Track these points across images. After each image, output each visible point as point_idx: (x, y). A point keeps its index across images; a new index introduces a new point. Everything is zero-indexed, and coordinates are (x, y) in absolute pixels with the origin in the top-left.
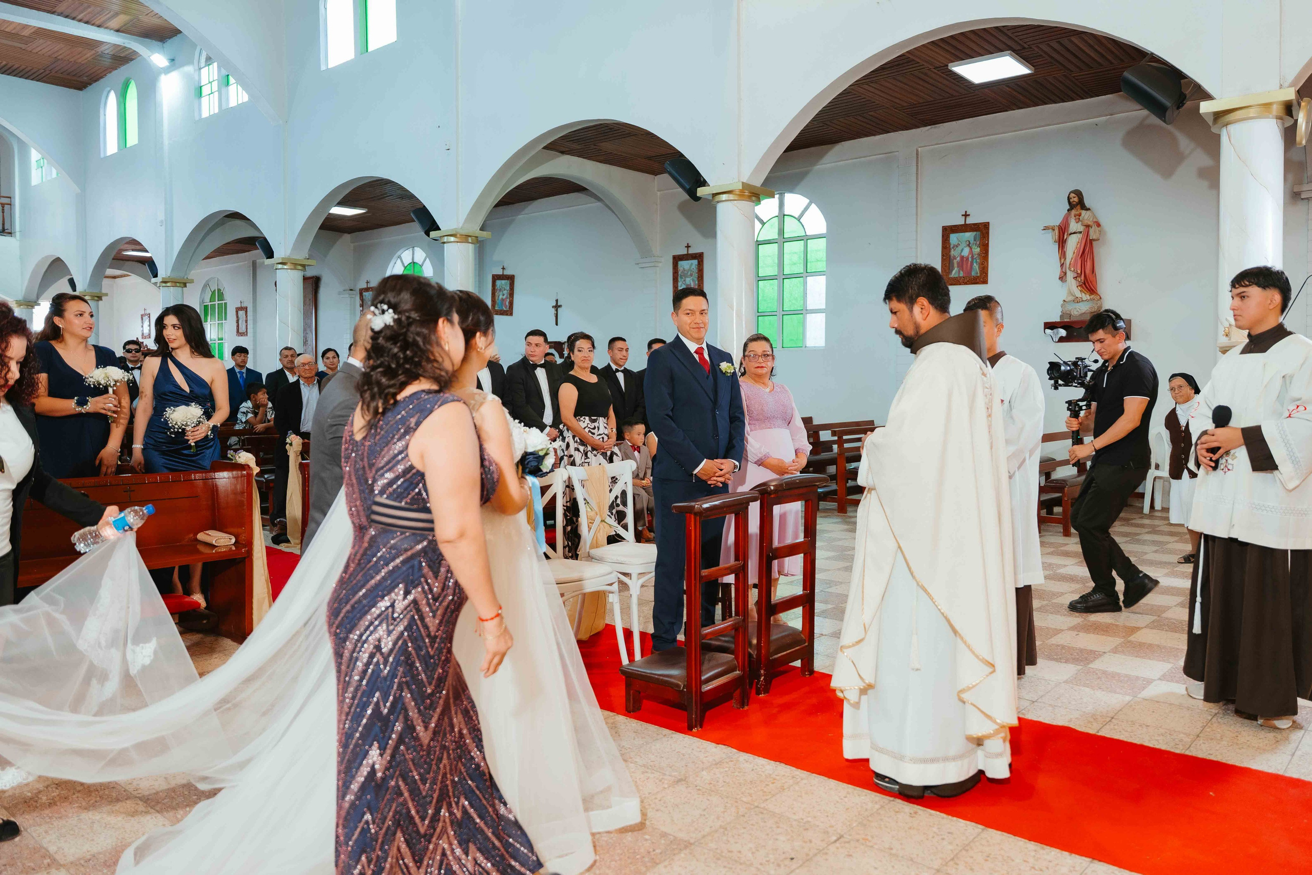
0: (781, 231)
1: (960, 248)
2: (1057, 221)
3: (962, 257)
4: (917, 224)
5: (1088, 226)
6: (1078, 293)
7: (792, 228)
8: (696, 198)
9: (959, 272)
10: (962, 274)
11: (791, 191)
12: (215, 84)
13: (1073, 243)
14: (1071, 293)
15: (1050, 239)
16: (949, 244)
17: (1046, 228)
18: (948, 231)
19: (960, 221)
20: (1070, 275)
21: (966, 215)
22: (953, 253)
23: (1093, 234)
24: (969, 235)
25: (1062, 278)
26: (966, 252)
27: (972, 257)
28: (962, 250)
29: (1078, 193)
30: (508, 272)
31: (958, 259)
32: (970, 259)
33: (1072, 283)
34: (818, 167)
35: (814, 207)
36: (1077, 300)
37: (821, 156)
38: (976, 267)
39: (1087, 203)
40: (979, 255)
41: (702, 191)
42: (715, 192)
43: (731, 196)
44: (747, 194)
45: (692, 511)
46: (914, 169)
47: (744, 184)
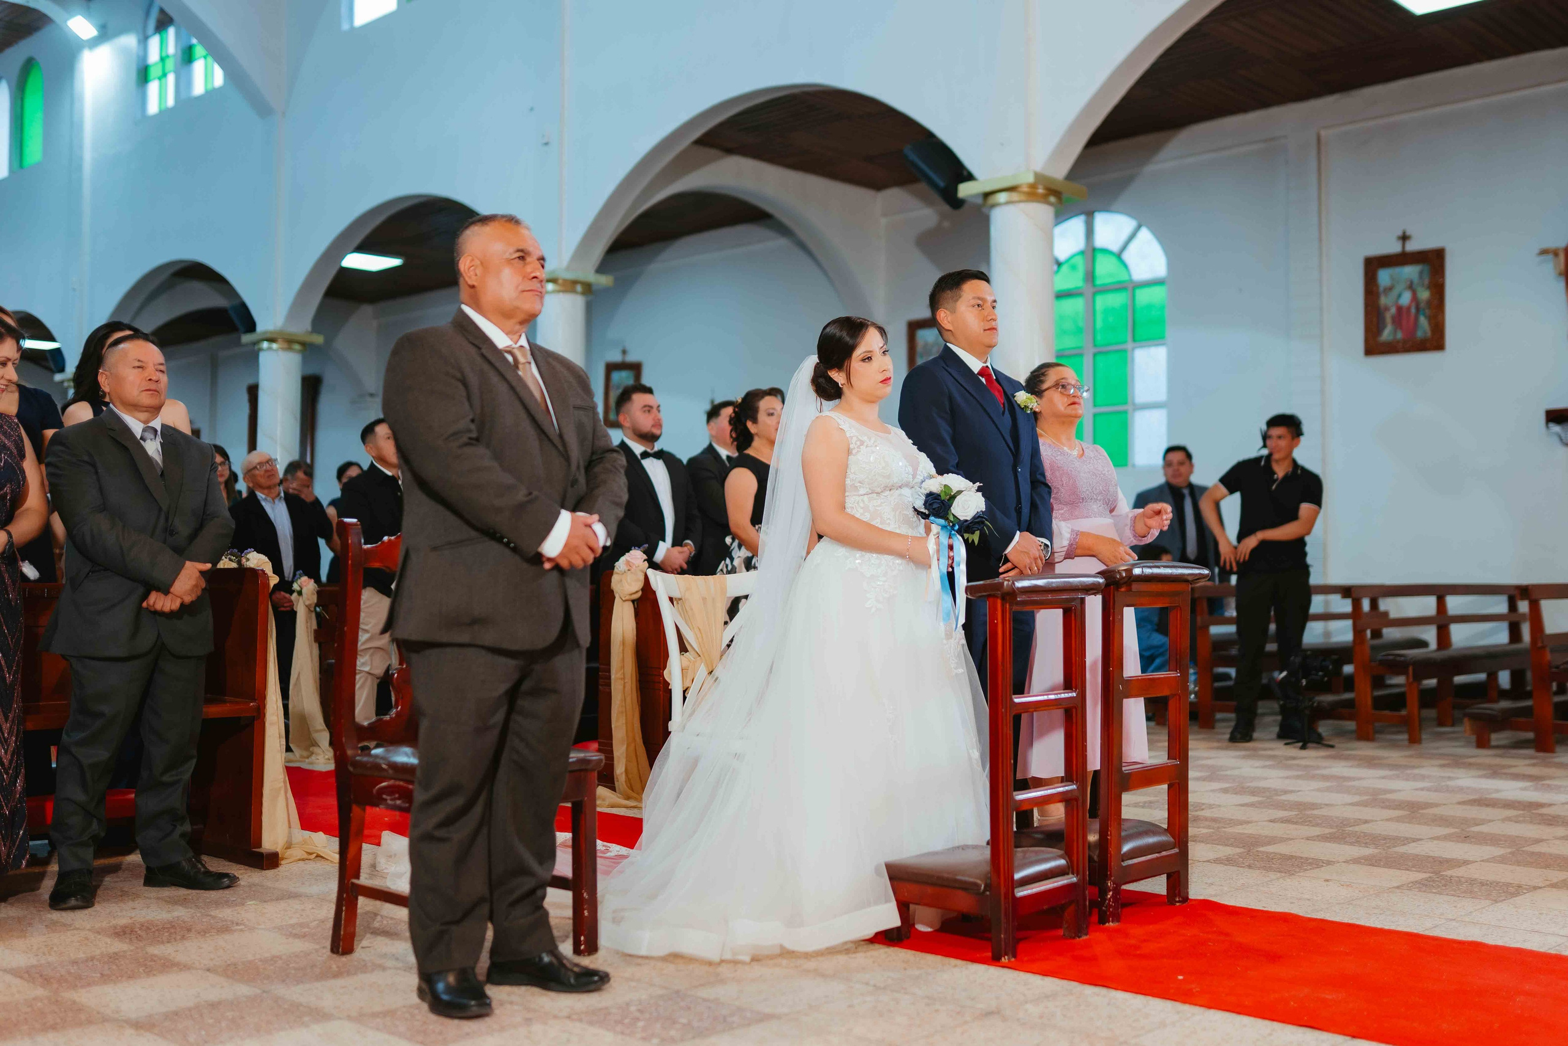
0: (1090, 276)
1: (1395, 292)
2: (1559, 241)
3: (1400, 309)
7: (1105, 269)
8: (956, 203)
9: (1395, 332)
10: (1400, 335)
11: (1106, 209)
12: (170, 64)
16: (1377, 285)
17: (1544, 252)
18: (1373, 265)
19: (1395, 248)
21: (1404, 238)
22: (1384, 301)
24: (1410, 272)
26: (1406, 299)
27: (1418, 309)
28: (1399, 296)
30: (631, 358)
31: (1393, 310)
32: (1413, 310)
34: (1151, 168)
35: (1145, 234)
37: (1157, 148)
38: (1423, 321)
40: (1429, 303)
41: (965, 190)
42: (988, 189)
43: (1014, 196)
44: (1041, 191)
45: (999, 592)
46: (1313, 164)
47: (1037, 176)
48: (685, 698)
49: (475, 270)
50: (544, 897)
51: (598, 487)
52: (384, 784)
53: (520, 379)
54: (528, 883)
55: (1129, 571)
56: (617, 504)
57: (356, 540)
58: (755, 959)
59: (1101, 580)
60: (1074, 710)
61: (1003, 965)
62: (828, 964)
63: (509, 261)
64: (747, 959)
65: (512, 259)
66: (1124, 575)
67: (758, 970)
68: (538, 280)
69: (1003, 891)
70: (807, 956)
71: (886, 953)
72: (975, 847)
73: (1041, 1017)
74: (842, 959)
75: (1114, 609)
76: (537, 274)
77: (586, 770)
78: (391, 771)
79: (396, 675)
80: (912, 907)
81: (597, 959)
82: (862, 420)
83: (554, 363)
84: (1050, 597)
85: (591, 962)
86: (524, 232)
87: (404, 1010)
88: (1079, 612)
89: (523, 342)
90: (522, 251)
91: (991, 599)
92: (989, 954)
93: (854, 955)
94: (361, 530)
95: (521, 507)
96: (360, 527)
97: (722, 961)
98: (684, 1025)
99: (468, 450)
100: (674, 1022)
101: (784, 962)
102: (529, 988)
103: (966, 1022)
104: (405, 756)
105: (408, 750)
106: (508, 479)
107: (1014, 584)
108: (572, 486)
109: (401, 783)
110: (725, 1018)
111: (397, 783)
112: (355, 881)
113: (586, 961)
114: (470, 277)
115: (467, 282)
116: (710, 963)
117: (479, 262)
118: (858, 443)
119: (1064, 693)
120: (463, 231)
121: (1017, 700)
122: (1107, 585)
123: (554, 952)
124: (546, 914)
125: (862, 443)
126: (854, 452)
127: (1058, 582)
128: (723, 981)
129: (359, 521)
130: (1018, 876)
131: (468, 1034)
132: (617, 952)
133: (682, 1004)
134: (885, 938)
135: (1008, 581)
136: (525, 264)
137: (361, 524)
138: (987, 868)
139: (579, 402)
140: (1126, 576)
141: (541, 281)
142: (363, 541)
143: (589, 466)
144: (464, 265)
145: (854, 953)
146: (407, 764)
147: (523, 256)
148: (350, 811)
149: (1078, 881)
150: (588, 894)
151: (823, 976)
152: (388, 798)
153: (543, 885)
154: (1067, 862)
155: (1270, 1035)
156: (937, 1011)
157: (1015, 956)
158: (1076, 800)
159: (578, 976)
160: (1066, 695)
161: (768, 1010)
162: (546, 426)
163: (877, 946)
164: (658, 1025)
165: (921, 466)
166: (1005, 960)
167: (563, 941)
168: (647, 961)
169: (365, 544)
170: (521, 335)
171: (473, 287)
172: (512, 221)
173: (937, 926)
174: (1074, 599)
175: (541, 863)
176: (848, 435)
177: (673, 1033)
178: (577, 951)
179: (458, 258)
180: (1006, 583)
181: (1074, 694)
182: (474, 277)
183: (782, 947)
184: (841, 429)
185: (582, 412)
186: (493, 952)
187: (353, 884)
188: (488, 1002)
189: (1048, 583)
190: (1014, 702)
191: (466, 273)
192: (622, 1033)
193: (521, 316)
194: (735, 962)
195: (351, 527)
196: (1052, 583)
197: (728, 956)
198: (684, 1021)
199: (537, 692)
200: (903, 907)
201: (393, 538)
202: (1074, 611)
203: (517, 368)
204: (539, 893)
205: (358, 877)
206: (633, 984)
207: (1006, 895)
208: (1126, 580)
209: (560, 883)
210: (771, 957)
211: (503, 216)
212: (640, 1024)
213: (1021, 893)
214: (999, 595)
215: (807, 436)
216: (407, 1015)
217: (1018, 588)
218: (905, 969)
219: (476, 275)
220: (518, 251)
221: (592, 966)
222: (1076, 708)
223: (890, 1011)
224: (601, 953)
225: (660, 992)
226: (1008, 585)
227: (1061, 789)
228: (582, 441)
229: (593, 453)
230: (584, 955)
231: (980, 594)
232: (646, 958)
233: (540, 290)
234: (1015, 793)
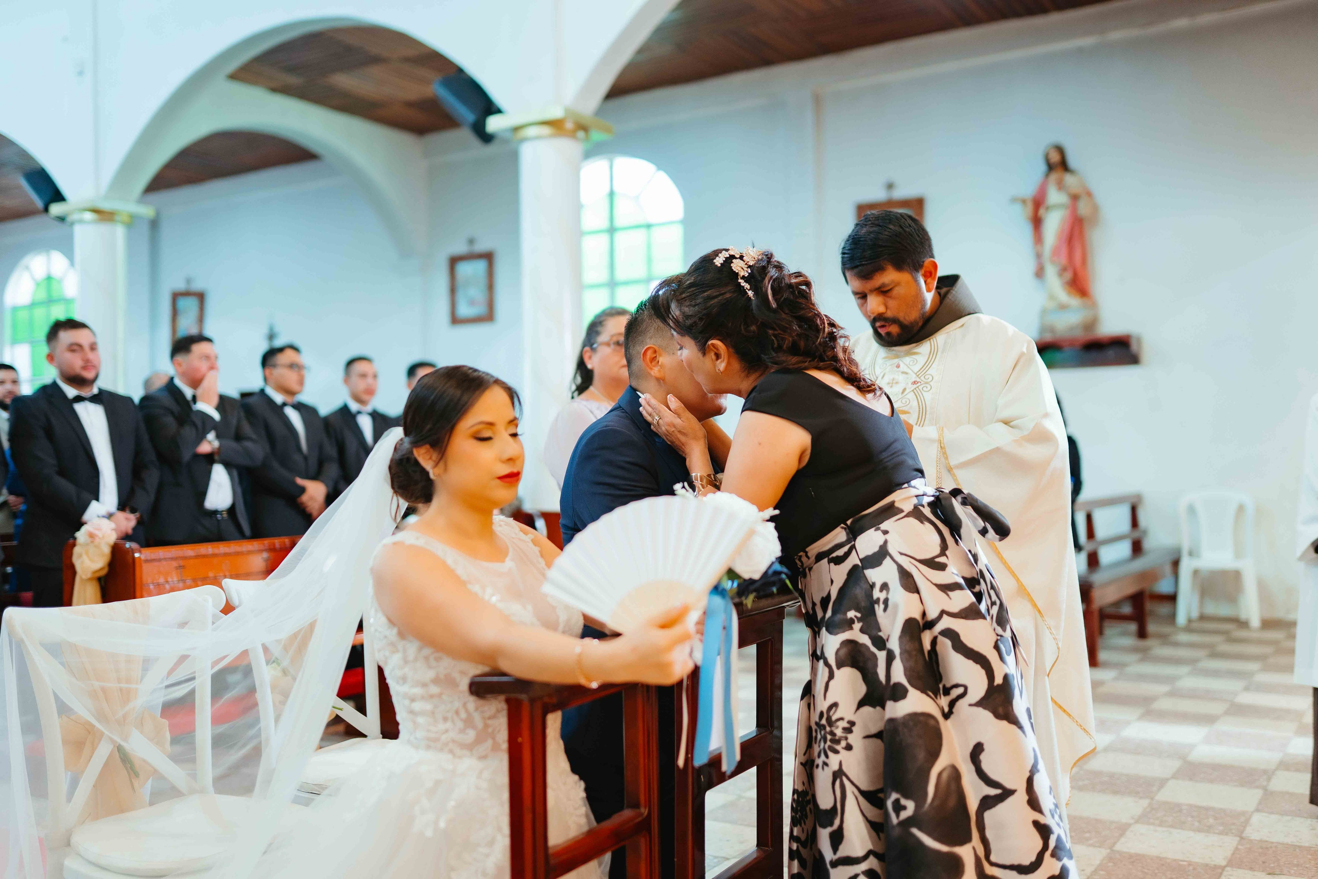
2: (1028, 189)
5: (1075, 198)
6: (1063, 295)
8: (485, 137)
11: (625, 152)
13: (1054, 223)
14: (1052, 297)
15: (1020, 217)
17: (1014, 201)
19: (882, 195)
20: (1051, 272)
21: (890, 186)
23: (1083, 208)
25: (1040, 273)
29: (1060, 150)
33: (1055, 282)
35: (663, 178)
36: (1063, 307)
39: (1072, 161)
41: (493, 124)
42: (517, 123)
43: (546, 130)
44: (570, 126)
47: (567, 111)
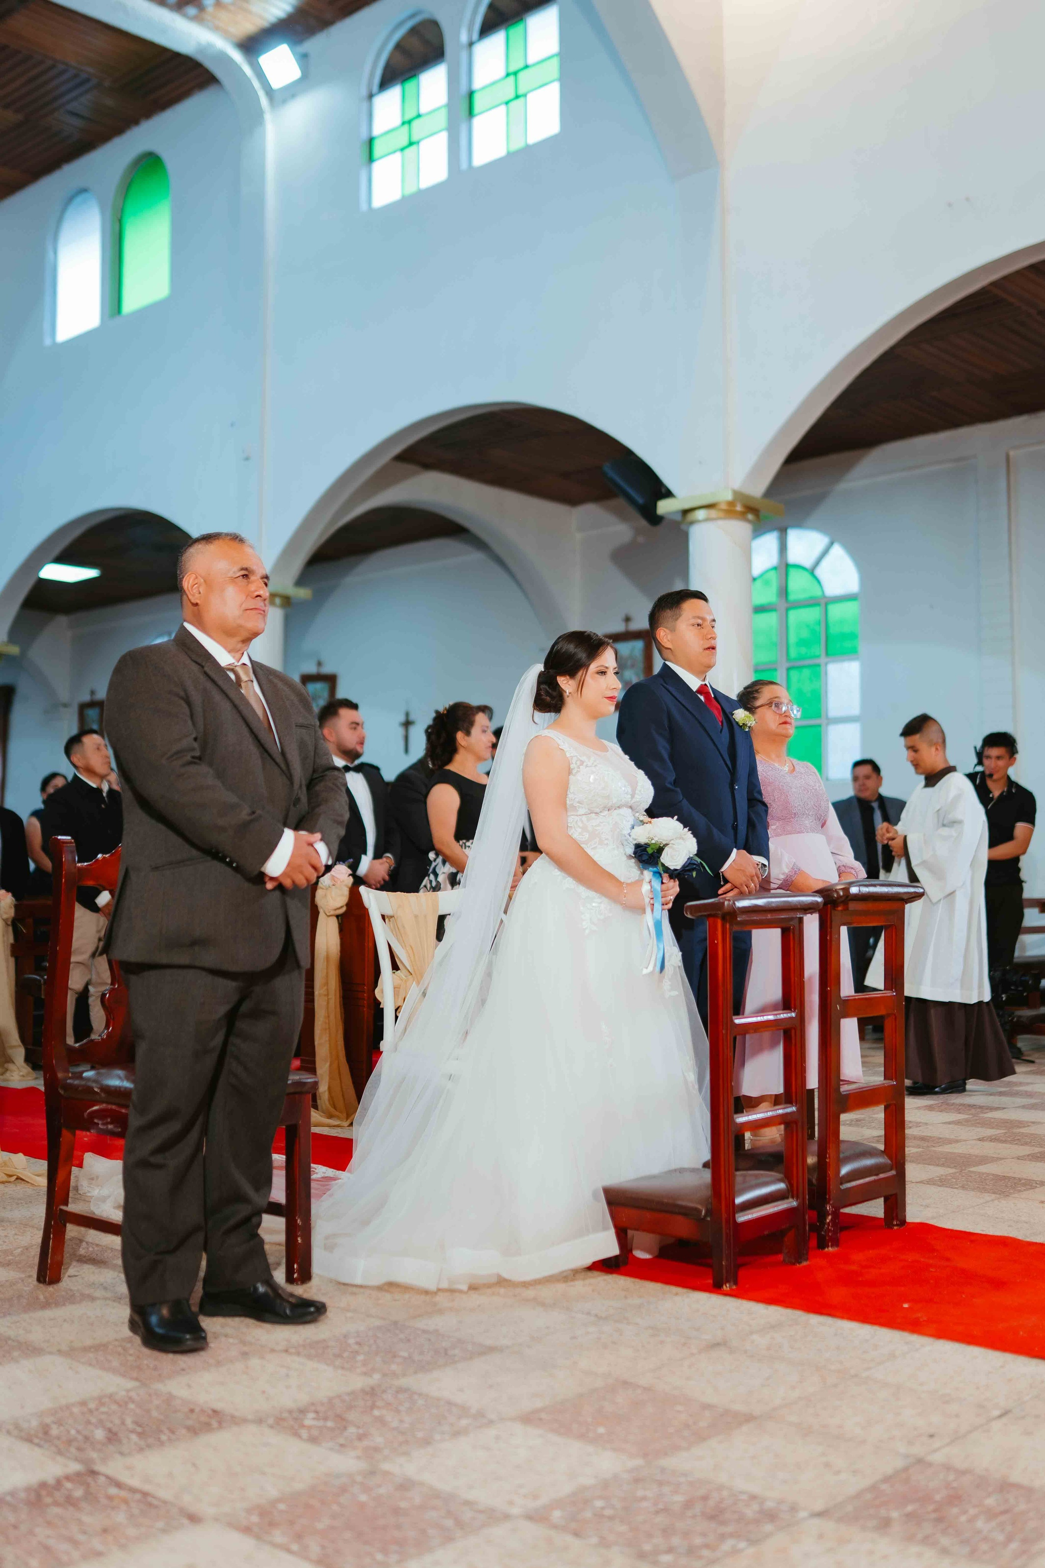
0: (783, 591)
4: (1011, 570)
7: (798, 585)
8: (655, 519)
11: (799, 524)
30: (327, 670)
34: (843, 486)
35: (838, 550)
37: (848, 466)
41: (664, 507)
42: (687, 506)
43: (713, 513)
44: (739, 508)
45: (719, 912)
46: (1003, 484)
47: (736, 493)
48: (396, 1017)
49: (198, 587)
50: (259, 1224)
51: (319, 805)
52: (95, 1108)
53: (243, 697)
54: (244, 1211)
55: (846, 890)
56: (339, 823)
57: (70, 857)
58: (473, 1288)
59: (819, 899)
60: (793, 1031)
61: (725, 1292)
62: (546, 1293)
63: (233, 580)
64: (464, 1287)
65: (236, 578)
66: (841, 893)
67: (476, 1299)
68: (262, 599)
69: (724, 1216)
70: (526, 1285)
71: (605, 1280)
72: (693, 1170)
73: (769, 1349)
74: (561, 1287)
75: (831, 928)
76: (261, 592)
77: (300, 1093)
78: (103, 1095)
79: (108, 995)
80: (630, 1233)
81: (310, 1288)
82: (580, 738)
83: (276, 681)
84: (769, 916)
85: (305, 1291)
86: (249, 550)
87: (117, 1343)
88: (797, 933)
89: (245, 660)
90: (246, 569)
91: (711, 919)
92: (710, 1281)
93: (572, 1283)
94: (75, 849)
95: (245, 826)
96: (74, 845)
97: (439, 1290)
98: (405, 1358)
99: (193, 769)
100: (395, 1356)
101: (502, 1291)
102: (242, 1319)
103: (693, 1354)
104: (117, 1080)
105: (120, 1072)
106: (232, 798)
107: (735, 904)
108: (295, 805)
109: (114, 1107)
110: (446, 1350)
111: (110, 1107)
112: (64, 1208)
113: (299, 1290)
114: (193, 595)
115: (190, 600)
116: (426, 1292)
117: (202, 580)
118: (578, 763)
119: (783, 1013)
120: (187, 549)
121: (737, 1021)
122: (825, 903)
123: (269, 1281)
124: (262, 1242)
125: (582, 762)
126: (574, 772)
127: (777, 902)
128: (441, 1312)
129: (73, 838)
130: (738, 1200)
131: (183, 1370)
132: (331, 1281)
133: (402, 1336)
134: (605, 1266)
135: (729, 900)
136: (249, 582)
137: (75, 841)
138: (708, 1192)
139: (301, 720)
140: (843, 895)
141: (265, 600)
142: (77, 859)
143: (311, 785)
144: (187, 583)
145: (573, 1280)
146: (120, 1087)
147: (247, 574)
148: (59, 1135)
149: (798, 1205)
150: (302, 1220)
151: (543, 1305)
152: (100, 1122)
153: (258, 1213)
154: (787, 1186)
155: (1002, 1367)
156: (662, 1342)
157: (736, 1283)
158: (796, 1123)
159: (294, 1306)
160: (785, 1016)
161: (489, 1342)
162: (269, 745)
163: (596, 1273)
164: (378, 1359)
165: (639, 784)
166: (726, 1287)
167: (275, 1269)
168: (362, 1290)
169: (79, 861)
170: (243, 653)
171: (197, 604)
172: (236, 539)
173: (656, 1253)
174: (792, 919)
175: (257, 1189)
176: (568, 755)
177: (394, 1367)
178: (290, 1279)
179: (181, 576)
180: (726, 903)
181: (793, 1015)
182: (197, 595)
183: (499, 1276)
184: (562, 749)
185: (304, 730)
186: (205, 1280)
187: (61, 1210)
188: (203, 1335)
189: (768, 902)
190: (735, 1023)
191: (189, 591)
192: (343, 1368)
193: (245, 634)
194: (452, 1291)
195: (65, 845)
196: (772, 902)
197: (444, 1285)
198: (405, 1354)
199: (257, 1014)
200: (622, 1234)
201: (107, 856)
202: (792, 930)
203: (240, 686)
204: (254, 1220)
205: (67, 1204)
206: (349, 1314)
207: (728, 1221)
208: (843, 899)
209: (274, 1209)
210: (489, 1286)
211: (227, 535)
212: (360, 1358)
213: (742, 1218)
214: (720, 916)
215: (526, 755)
216: (120, 1349)
217: (739, 908)
218: (626, 1297)
219: (200, 593)
220: (242, 569)
221: (306, 1296)
222: (795, 1029)
223: (614, 1343)
224: (315, 1281)
225: (378, 1323)
226: (728, 905)
227: (780, 1112)
228: (304, 759)
229: (314, 771)
230: (297, 1284)
231: (700, 914)
232: (361, 1287)
233: (263, 608)
234: (735, 1116)
